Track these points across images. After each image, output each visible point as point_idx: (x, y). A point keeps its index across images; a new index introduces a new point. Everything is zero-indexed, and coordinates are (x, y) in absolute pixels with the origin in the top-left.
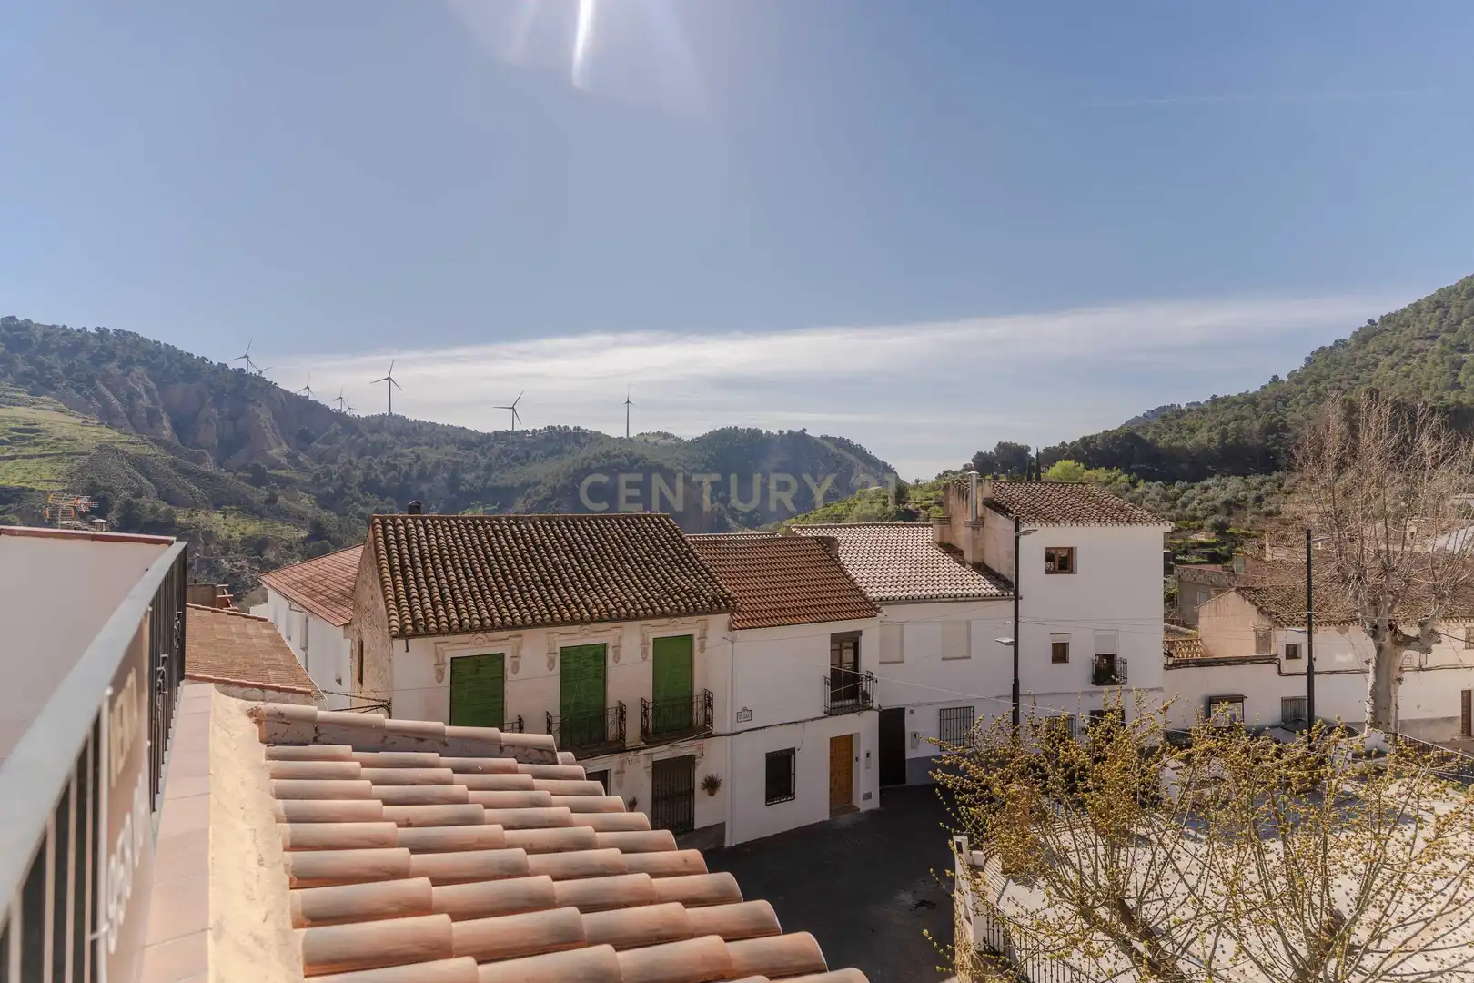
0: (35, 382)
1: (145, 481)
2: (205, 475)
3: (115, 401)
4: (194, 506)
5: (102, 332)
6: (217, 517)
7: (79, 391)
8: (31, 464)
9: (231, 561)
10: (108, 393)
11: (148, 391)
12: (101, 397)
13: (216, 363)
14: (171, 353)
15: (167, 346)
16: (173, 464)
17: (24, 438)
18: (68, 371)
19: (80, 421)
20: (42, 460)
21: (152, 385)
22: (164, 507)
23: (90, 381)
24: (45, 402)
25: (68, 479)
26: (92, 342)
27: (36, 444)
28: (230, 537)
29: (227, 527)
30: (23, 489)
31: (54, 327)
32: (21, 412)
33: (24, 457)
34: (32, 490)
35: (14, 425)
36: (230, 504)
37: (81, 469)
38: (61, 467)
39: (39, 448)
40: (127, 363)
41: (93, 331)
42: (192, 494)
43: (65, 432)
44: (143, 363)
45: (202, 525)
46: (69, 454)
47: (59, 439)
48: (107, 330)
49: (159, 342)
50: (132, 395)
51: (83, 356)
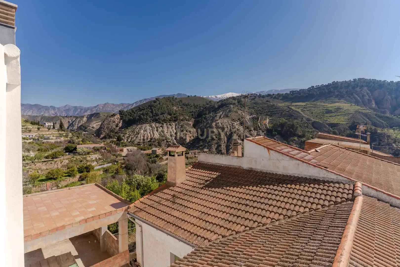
0: (339, 96)
1: (368, 120)
2: (387, 117)
3: (359, 98)
4: (383, 127)
5: (355, 80)
6: (391, 131)
7: (349, 97)
8: (339, 117)
9: (397, 145)
10: (357, 96)
11: (368, 94)
12: (355, 98)
13: (389, 81)
14: (374, 81)
15: (373, 80)
16: (376, 115)
17: (337, 111)
18: (346, 92)
19: (350, 105)
20: (342, 116)
21: (369, 92)
22: (373, 128)
23: (352, 94)
24: (342, 101)
25: (347, 120)
26: (352, 83)
27: (340, 112)
28: (396, 137)
29: (395, 134)
30: (338, 123)
31: (343, 81)
32: (337, 104)
33: (338, 115)
34: (340, 124)
35: (335, 108)
36: (396, 127)
37: (351, 118)
38: (346, 117)
39: (341, 113)
40: (362, 87)
41: (352, 80)
42: (382, 123)
43: (347, 108)
44: (367, 86)
45: (386, 133)
46: (347, 114)
47: (345, 110)
48: (356, 79)
49: (371, 79)
50: (363, 96)
51: (350, 88)
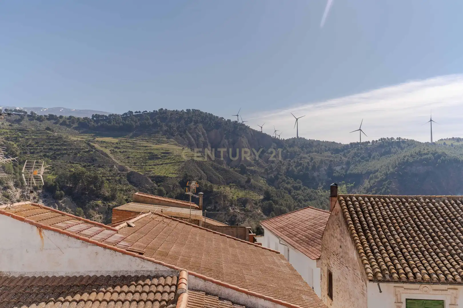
0: (168, 134)
1: (203, 173)
2: (224, 170)
3: (193, 139)
4: (219, 184)
5: (188, 110)
6: (228, 189)
7: (181, 136)
8: (167, 167)
9: (233, 209)
10: (190, 136)
11: (203, 134)
12: (189, 138)
13: (226, 120)
14: (210, 117)
15: (209, 114)
16: (212, 165)
17: (165, 156)
18: (178, 128)
19: (181, 148)
20: (170, 165)
21: (205, 131)
22: (209, 184)
23: (185, 132)
24: (171, 141)
25: (178, 172)
26: (185, 116)
27: (169, 159)
28: (233, 198)
29: (232, 194)
30: (165, 176)
31: (174, 111)
32: (164, 146)
33: (165, 164)
34: (168, 177)
35: (162, 151)
36: (233, 183)
37: (183, 168)
38: (176, 167)
39: (170, 160)
40: (196, 122)
41: (186, 111)
42: (219, 178)
43: (177, 153)
44: (202, 122)
45: (222, 192)
46: (179, 162)
47: (175, 156)
48: (190, 110)
49: (207, 113)
50: (198, 136)
51: (183, 122)
